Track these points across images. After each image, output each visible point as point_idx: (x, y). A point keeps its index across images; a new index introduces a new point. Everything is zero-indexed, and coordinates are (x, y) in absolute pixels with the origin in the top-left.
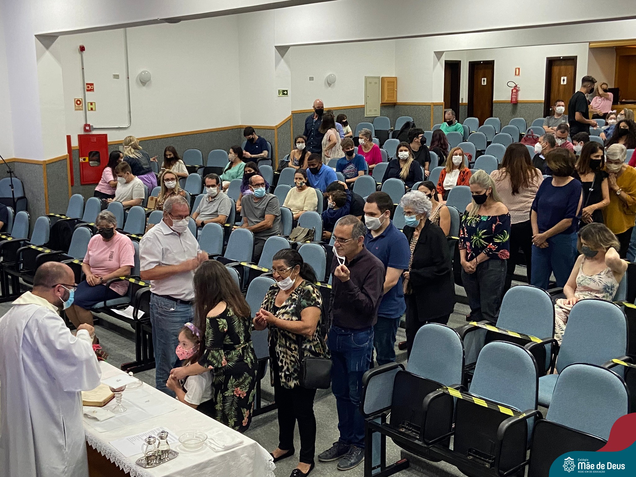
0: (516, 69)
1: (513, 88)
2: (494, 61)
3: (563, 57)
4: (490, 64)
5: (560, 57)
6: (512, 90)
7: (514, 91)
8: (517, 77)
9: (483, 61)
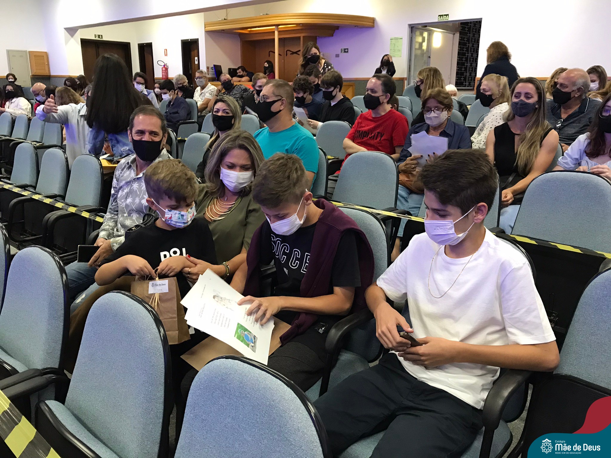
0: (165, 50)
1: (163, 67)
2: (151, 43)
3: (190, 39)
4: (150, 45)
5: (189, 39)
6: (162, 68)
7: (164, 69)
8: (166, 57)
9: (146, 43)
